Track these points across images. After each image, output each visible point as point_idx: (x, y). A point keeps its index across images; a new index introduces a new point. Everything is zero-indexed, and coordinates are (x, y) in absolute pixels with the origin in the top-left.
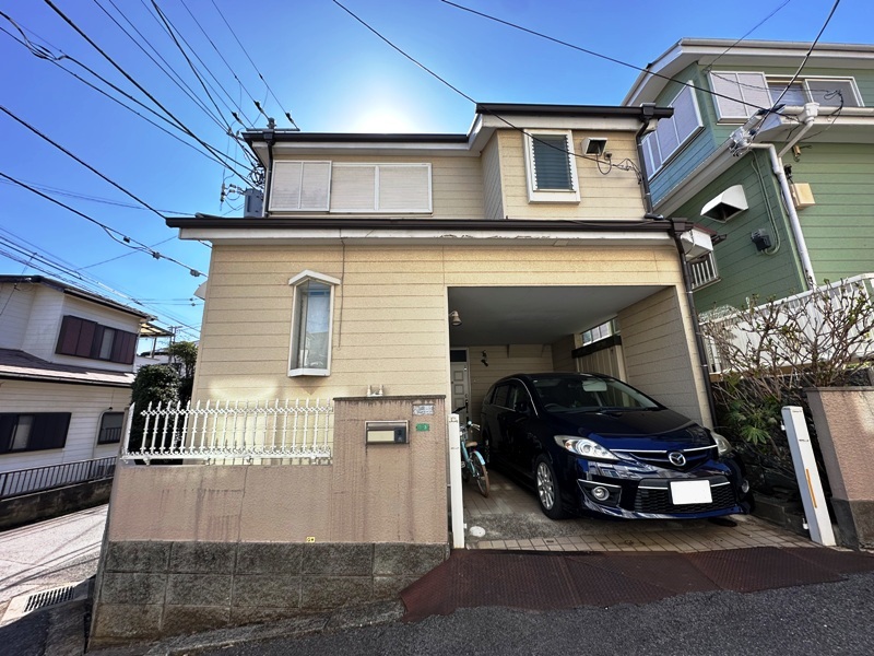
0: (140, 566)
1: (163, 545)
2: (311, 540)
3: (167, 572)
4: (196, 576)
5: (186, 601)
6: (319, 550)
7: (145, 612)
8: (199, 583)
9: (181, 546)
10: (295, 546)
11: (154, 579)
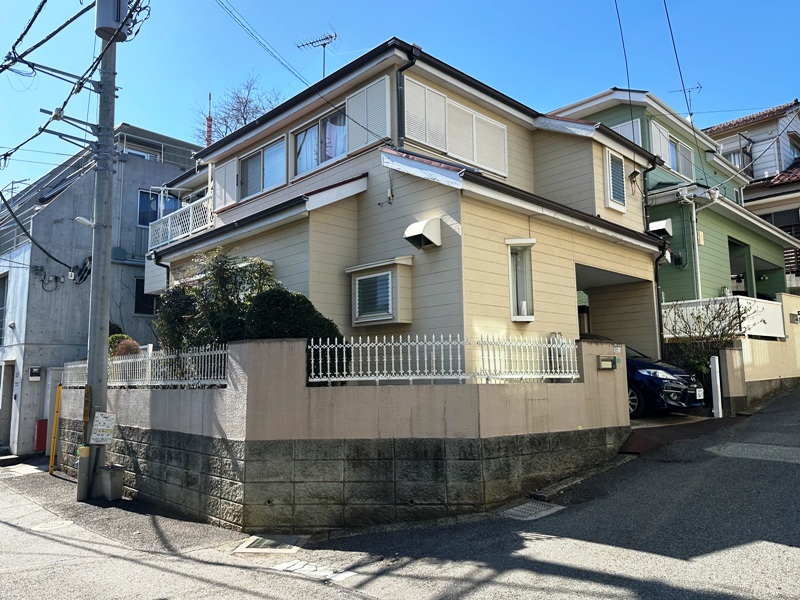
0: (502, 454)
1: (513, 437)
2: (580, 428)
3: (517, 456)
4: (532, 455)
5: (530, 472)
6: (585, 433)
7: (510, 482)
8: (535, 459)
9: (522, 437)
10: (575, 431)
11: (511, 461)
